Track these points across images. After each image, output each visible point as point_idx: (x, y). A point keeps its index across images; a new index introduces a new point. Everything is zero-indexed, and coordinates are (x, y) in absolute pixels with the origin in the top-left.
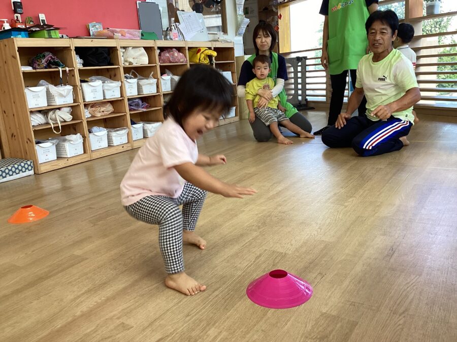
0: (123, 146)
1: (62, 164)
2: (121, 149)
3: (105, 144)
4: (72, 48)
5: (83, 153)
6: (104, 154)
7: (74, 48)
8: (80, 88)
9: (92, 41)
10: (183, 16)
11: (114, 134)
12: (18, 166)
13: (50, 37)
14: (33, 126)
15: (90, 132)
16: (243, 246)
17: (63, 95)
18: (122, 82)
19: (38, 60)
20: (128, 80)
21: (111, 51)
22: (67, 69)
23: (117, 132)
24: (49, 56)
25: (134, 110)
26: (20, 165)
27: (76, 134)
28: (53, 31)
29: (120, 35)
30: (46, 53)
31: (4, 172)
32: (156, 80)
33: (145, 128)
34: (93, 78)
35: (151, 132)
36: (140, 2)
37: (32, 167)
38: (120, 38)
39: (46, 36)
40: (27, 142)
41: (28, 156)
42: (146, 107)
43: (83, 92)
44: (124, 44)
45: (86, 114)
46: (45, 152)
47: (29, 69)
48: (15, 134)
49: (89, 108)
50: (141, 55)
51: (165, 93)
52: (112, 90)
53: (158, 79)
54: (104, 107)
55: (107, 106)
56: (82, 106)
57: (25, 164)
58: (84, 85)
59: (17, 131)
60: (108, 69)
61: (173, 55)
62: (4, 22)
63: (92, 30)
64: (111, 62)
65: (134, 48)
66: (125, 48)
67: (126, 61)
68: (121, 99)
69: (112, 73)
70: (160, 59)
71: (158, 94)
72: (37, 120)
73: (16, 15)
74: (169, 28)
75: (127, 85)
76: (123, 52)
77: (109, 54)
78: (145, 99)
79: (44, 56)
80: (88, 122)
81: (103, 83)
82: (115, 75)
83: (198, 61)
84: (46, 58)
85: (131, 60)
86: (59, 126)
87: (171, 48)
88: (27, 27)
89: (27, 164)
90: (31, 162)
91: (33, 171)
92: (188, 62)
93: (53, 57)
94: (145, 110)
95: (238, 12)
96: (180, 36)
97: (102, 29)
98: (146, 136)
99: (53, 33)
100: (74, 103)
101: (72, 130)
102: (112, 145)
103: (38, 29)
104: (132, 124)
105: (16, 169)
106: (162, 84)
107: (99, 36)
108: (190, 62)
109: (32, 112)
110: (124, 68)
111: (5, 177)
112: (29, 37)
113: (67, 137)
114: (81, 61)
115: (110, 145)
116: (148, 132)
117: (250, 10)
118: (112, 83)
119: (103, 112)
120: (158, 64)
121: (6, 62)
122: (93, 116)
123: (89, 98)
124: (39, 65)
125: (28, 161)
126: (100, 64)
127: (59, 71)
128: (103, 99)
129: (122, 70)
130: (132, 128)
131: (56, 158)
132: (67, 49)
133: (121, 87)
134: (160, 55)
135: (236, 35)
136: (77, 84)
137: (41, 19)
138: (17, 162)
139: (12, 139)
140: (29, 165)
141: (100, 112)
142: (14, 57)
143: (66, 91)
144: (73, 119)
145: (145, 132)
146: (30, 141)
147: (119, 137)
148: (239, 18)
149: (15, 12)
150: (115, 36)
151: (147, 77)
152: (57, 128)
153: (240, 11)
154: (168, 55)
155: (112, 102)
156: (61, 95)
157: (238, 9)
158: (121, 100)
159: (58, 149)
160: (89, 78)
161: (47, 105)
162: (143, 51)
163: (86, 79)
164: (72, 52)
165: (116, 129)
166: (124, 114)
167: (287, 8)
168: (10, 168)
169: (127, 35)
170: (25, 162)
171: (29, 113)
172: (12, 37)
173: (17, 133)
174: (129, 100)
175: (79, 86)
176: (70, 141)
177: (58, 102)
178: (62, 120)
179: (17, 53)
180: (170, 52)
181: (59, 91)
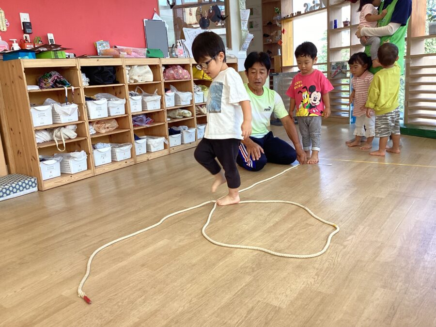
0: (126, 161)
1: (66, 180)
2: (124, 165)
3: (108, 160)
4: (78, 68)
5: (86, 169)
6: (107, 169)
7: (80, 68)
8: (85, 106)
9: (98, 60)
10: (188, 32)
11: (118, 150)
12: (23, 183)
13: (57, 58)
14: (38, 143)
15: (94, 149)
16: (234, 295)
17: (68, 113)
18: (126, 100)
19: (45, 79)
20: (132, 97)
21: (116, 70)
22: (73, 88)
23: (121, 148)
24: (55, 75)
25: (139, 126)
26: (24, 182)
27: (80, 151)
28: (60, 52)
29: (126, 53)
30: (53, 73)
31: (8, 189)
32: (160, 96)
33: (149, 143)
34: (99, 95)
35: (154, 147)
36: (147, 20)
37: (36, 184)
38: (126, 56)
39: (53, 56)
40: (32, 160)
41: (33, 173)
42: (150, 123)
43: (88, 110)
44: (129, 62)
45: (91, 131)
46: (50, 169)
47: (36, 88)
48: (21, 151)
49: (94, 125)
50: (146, 73)
51: (168, 109)
52: (117, 107)
53: (162, 96)
54: (109, 123)
55: (113, 122)
56: (87, 124)
57: (29, 181)
58: (89, 103)
59: (22, 148)
60: (113, 87)
61: (178, 72)
62: (14, 43)
63: (100, 49)
64: (117, 80)
65: (139, 66)
66: (130, 66)
67: (132, 79)
68: (126, 115)
69: (118, 90)
70: (164, 76)
71: (162, 110)
72: (42, 138)
73: (25, 35)
74: (175, 45)
75: (131, 102)
76: (129, 70)
77: (114, 72)
78: (149, 115)
79: (51, 76)
80: (92, 139)
81: (108, 101)
82: (120, 93)
83: (201, 77)
84: (53, 78)
85: (136, 78)
86: (63, 144)
87: (176, 65)
88: (36, 46)
89: (31, 181)
90: (35, 180)
91: (37, 187)
92: (192, 78)
93: (60, 77)
94: (148, 126)
95: (242, 28)
96: (186, 52)
97: (109, 48)
98: (150, 151)
99: (59, 53)
100: (79, 120)
101: (77, 146)
102: (116, 160)
103: (45, 49)
104: (135, 139)
105: (20, 186)
106: (166, 100)
107: (106, 55)
108: (194, 78)
109: (37, 131)
110: (129, 85)
111: (9, 194)
112: (37, 58)
113: (72, 154)
114: (88, 80)
115: (114, 161)
116: (152, 147)
117: (254, 24)
118: (117, 100)
119: (108, 128)
120: (163, 80)
121: (13, 82)
122: (97, 133)
123: (94, 116)
124: (45, 84)
125: (32, 178)
126: (105, 83)
127: (65, 90)
128: (107, 116)
129: (127, 88)
130: (135, 144)
131: (60, 175)
132: (73, 68)
133: (126, 105)
134: (165, 72)
135: (240, 50)
136: (83, 102)
137: (49, 38)
138: (22, 179)
139: (18, 155)
140: (32, 183)
141: (105, 129)
142: (21, 78)
143: (71, 110)
144: (78, 136)
145: (148, 146)
146: (35, 159)
147: (123, 153)
148: (244, 33)
149: (25, 32)
150: (121, 56)
151: (151, 93)
152: (61, 146)
153: (245, 27)
154: (172, 72)
155: (117, 119)
156: (66, 114)
157: (242, 25)
158: (125, 117)
159: (63, 165)
160: (95, 96)
161: (52, 123)
162: (148, 69)
163: (92, 97)
164: (78, 72)
165: (119, 145)
166: (128, 130)
167: (290, 23)
168: (14, 185)
169: (133, 54)
170: (29, 179)
171: (34, 132)
172: (19, 58)
173: (23, 150)
174: (133, 116)
175: (84, 104)
176: (74, 158)
177: (63, 120)
178: (67, 137)
179: (24, 74)
180: (174, 69)
181: (64, 110)
